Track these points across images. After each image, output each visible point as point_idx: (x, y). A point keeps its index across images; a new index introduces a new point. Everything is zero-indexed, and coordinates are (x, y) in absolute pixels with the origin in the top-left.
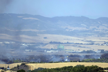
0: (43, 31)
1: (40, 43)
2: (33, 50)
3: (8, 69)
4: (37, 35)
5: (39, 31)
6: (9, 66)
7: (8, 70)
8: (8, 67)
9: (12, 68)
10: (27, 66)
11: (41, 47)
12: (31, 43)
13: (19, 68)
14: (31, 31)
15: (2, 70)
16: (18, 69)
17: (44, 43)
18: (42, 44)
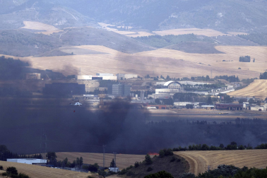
0: (236, 34)
1: (225, 77)
2: (200, 105)
3: (112, 169)
4: (217, 48)
5: (221, 34)
6: (117, 161)
7: (112, 173)
8: (113, 165)
9: (125, 167)
10: (179, 161)
11: (230, 91)
12: (193, 79)
13: (152, 166)
14: (195, 33)
15: (89, 174)
16: (150, 170)
17: (241, 77)
18: (233, 79)
